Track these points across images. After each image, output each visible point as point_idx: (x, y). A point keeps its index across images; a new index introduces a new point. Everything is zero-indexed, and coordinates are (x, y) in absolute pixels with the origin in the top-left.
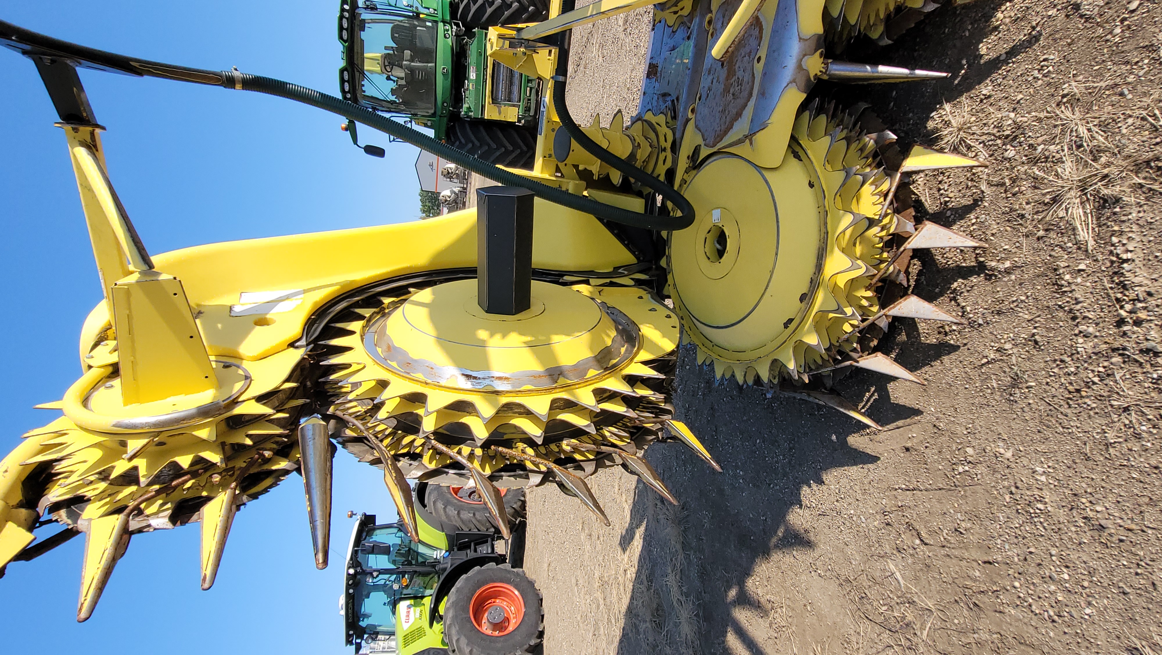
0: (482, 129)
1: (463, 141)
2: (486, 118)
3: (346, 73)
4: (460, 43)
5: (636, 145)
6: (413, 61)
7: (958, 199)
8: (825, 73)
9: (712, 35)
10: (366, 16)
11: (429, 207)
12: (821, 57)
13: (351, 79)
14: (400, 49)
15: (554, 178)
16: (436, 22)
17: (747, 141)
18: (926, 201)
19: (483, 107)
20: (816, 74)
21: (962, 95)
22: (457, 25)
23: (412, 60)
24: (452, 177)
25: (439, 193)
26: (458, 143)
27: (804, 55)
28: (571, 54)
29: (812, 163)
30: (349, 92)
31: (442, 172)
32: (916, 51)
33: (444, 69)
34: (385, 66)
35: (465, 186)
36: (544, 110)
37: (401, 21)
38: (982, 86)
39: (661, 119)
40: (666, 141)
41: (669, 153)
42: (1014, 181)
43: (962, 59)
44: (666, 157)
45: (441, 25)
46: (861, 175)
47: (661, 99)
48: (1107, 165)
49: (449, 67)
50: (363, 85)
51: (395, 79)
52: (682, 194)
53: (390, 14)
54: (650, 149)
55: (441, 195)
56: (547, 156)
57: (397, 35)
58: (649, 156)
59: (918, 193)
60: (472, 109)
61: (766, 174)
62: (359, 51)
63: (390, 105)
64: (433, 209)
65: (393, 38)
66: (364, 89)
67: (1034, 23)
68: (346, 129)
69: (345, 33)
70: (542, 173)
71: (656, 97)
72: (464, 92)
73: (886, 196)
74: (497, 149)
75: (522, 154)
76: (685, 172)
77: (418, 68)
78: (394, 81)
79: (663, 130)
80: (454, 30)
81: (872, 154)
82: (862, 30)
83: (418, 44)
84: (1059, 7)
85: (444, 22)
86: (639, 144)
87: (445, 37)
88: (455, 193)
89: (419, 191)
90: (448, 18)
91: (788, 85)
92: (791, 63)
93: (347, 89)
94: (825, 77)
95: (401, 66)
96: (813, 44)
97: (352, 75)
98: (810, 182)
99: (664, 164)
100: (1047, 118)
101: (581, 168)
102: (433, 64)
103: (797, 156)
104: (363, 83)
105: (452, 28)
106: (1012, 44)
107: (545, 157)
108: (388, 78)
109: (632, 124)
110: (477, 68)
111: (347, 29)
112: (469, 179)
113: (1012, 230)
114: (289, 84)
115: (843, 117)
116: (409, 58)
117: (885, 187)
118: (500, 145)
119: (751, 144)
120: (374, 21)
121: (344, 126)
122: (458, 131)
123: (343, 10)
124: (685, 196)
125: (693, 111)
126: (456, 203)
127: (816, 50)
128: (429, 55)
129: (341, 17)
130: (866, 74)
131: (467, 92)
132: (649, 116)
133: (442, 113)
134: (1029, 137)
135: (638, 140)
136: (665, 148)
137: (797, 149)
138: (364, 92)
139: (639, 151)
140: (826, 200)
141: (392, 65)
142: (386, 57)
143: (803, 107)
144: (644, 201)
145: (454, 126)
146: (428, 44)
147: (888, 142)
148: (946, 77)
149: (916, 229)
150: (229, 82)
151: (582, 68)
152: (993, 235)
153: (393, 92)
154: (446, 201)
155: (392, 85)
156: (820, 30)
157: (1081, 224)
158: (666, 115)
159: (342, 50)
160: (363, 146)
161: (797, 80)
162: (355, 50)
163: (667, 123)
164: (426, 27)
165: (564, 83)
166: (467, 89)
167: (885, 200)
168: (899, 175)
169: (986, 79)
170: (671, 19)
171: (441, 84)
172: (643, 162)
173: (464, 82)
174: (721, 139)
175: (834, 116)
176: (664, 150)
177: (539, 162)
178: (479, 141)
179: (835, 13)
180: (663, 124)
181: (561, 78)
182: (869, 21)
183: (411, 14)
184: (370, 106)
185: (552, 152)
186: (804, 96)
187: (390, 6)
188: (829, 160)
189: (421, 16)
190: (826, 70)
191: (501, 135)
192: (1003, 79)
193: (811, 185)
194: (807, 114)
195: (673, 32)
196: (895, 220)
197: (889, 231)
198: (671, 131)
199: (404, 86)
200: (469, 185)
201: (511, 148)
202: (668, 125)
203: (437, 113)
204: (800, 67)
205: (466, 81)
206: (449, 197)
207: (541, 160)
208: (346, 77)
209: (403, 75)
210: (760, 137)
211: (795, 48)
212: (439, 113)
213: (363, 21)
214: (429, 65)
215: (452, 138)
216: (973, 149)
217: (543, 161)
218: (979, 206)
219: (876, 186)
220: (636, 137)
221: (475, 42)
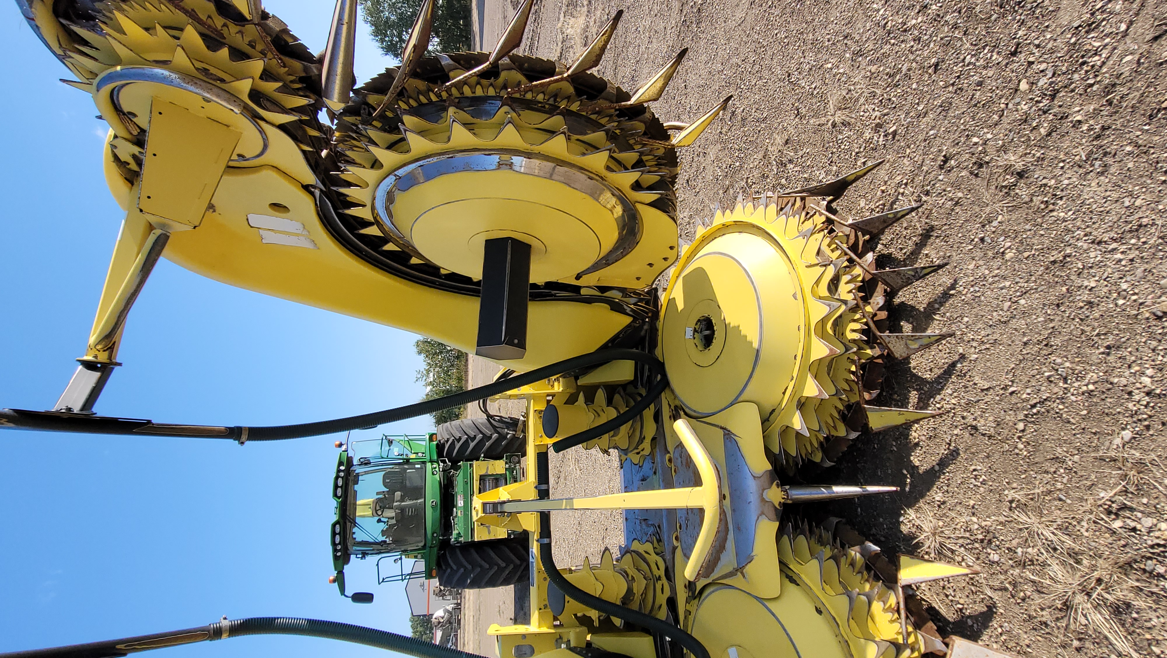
0: (473, 551)
1: (455, 567)
2: (476, 540)
3: (338, 526)
4: (447, 476)
5: (630, 578)
6: (403, 501)
7: (971, 606)
8: (788, 499)
9: (675, 471)
10: (359, 470)
11: (421, 633)
12: (778, 487)
13: (342, 532)
14: (392, 492)
15: (553, 631)
16: (424, 463)
17: (739, 573)
18: (940, 608)
19: (472, 530)
20: (780, 502)
21: (919, 501)
22: (444, 462)
23: (402, 499)
24: (445, 595)
25: (432, 615)
26: (449, 570)
27: (763, 490)
28: (550, 468)
29: (811, 589)
30: (339, 544)
31: (434, 591)
32: (858, 463)
33: (433, 502)
34: (376, 511)
35: (459, 601)
36: (533, 561)
37: (393, 468)
38: (932, 492)
39: (648, 547)
40: (659, 569)
41: (664, 580)
42: (1015, 585)
43: (901, 470)
44: (663, 585)
45: (429, 465)
46: (864, 595)
47: (643, 523)
48: (1093, 568)
49: (438, 499)
50: (354, 533)
51: (386, 520)
52: (689, 632)
53: (382, 465)
54: (645, 582)
55: (434, 617)
56: (543, 607)
57: (388, 481)
58: (646, 588)
59: (928, 600)
60: (462, 534)
61: (769, 605)
62: (352, 502)
63: (380, 547)
64: (426, 634)
65: (385, 484)
66: (354, 536)
67: (947, 441)
68: (334, 581)
69: (339, 491)
70: (539, 627)
71: (638, 522)
72: (453, 520)
73: (898, 611)
74: (491, 568)
75: (516, 568)
76: (686, 602)
77: (410, 507)
78: (385, 522)
79: (653, 558)
80: (441, 466)
81: (864, 568)
82: (804, 457)
83: (408, 484)
84: (960, 428)
85: (432, 461)
86: (633, 578)
87: (433, 474)
88: (448, 611)
89: (410, 616)
90: (435, 457)
91: (758, 518)
92: (753, 498)
93: (337, 541)
94: (789, 502)
95: (391, 508)
96: (766, 480)
97: (344, 528)
98: (816, 607)
99: (663, 593)
100: (1009, 522)
101: (579, 615)
102: (423, 500)
103: (792, 581)
104: (354, 531)
105: (439, 465)
106: (939, 457)
107: (540, 609)
108: (379, 521)
109: (622, 557)
110: (464, 496)
111: (341, 487)
112: (463, 593)
113: (1043, 639)
114: (278, 618)
115: (821, 533)
116: (399, 498)
117: (892, 601)
118: (491, 564)
119: (744, 576)
120: (366, 473)
121: (332, 578)
122: (449, 558)
123: (339, 471)
124: (693, 635)
125: (677, 538)
126: (451, 623)
127: (772, 484)
128: (418, 492)
129: (337, 478)
130: (824, 495)
131: (456, 519)
132: (636, 546)
133: (432, 544)
134: (1002, 540)
135: (630, 573)
136: (660, 576)
137: (790, 574)
138: (355, 538)
139: (635, 585)
140: (841, 628)
141: (383, 508)
142: (378, 501)
143: (780, 533)
144: (651, 638)
145: (444, 554)
146: (418, 482)
147: (873, 554)
148: (896, 491)
149: (947, 645)
150: (216, 633)
151: (562, 479)
152: (1028, 646)
153: (383, 533)
154: (439, 623)
155: (382, 526)
156: (769, 467)
157: (1110, 632)
158: (652, 543)
159: (336, 505)
160: (351, 595)
161: (765, 512)
162: (348, 502)
163: (654, 548)
164: (415, 468)
165: (549, 545)
166: (456, 516)
167: (899, 614)
168: (900, 589)
169: (932, 487)
170: (636, 459)
171: (431, 516)
172: (642, 595)
173: (452, 510)
174: (713, 570)
175: (811, 532)
176: (659, 578)
177: (535, 616)
178: (470, 564)
179: (777, 451)
180: (651, 551)
181: (546, 541)
182: (807, 449)
183: (402, 461)
184: (360, 552)
185: (547, 602)
186: (777, 524)
187: (383, 458)
188: (825, 580)
189: (411, 461)
190: (788, 496)
191: (492, 554)
192: (948, 486)
193: (819, 612)
194: (785, 538)
195: (640, 467)
196: (920, 637)
197: (920, 651)
198: (661, 558)
199: (394, 525)
200: (463, 600)
201: (503, 565)
202: (656, 550)
203: (427, 545)
204: (763, 500)
205: (455, 509)
206: (443, 618)
207: (537, 613)
208: (338, 530)
209: (393, 514)
210: (749, 569)
211: (752, 486)
212: (429, 544)
213: (358, 475)
214: (419, 501)
215: (444, 567)
216: (957, 553)
217: (539, 613)
218: (996, 613)
219: (884, 602)
220: (629, 571)
221: (461, 473)
